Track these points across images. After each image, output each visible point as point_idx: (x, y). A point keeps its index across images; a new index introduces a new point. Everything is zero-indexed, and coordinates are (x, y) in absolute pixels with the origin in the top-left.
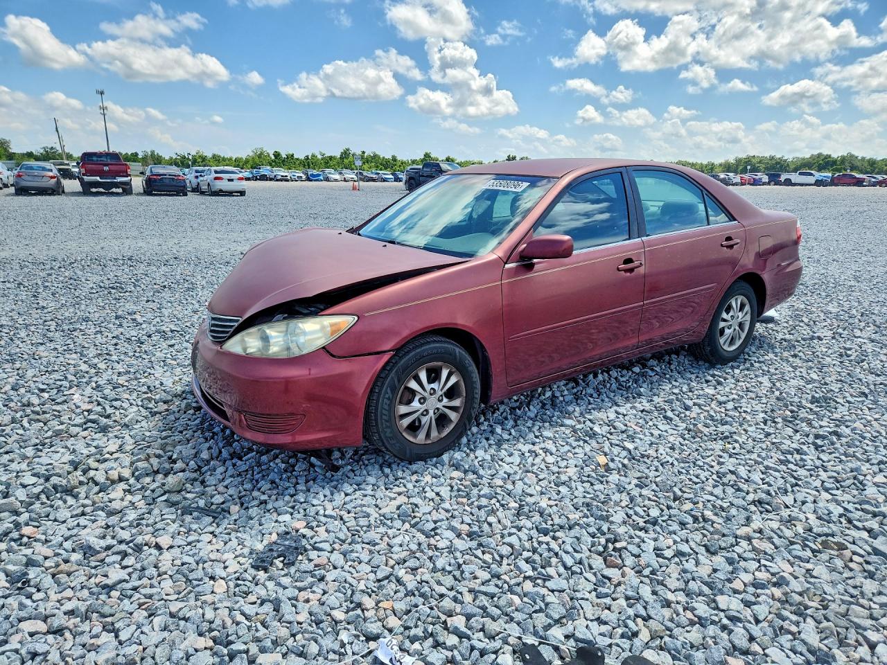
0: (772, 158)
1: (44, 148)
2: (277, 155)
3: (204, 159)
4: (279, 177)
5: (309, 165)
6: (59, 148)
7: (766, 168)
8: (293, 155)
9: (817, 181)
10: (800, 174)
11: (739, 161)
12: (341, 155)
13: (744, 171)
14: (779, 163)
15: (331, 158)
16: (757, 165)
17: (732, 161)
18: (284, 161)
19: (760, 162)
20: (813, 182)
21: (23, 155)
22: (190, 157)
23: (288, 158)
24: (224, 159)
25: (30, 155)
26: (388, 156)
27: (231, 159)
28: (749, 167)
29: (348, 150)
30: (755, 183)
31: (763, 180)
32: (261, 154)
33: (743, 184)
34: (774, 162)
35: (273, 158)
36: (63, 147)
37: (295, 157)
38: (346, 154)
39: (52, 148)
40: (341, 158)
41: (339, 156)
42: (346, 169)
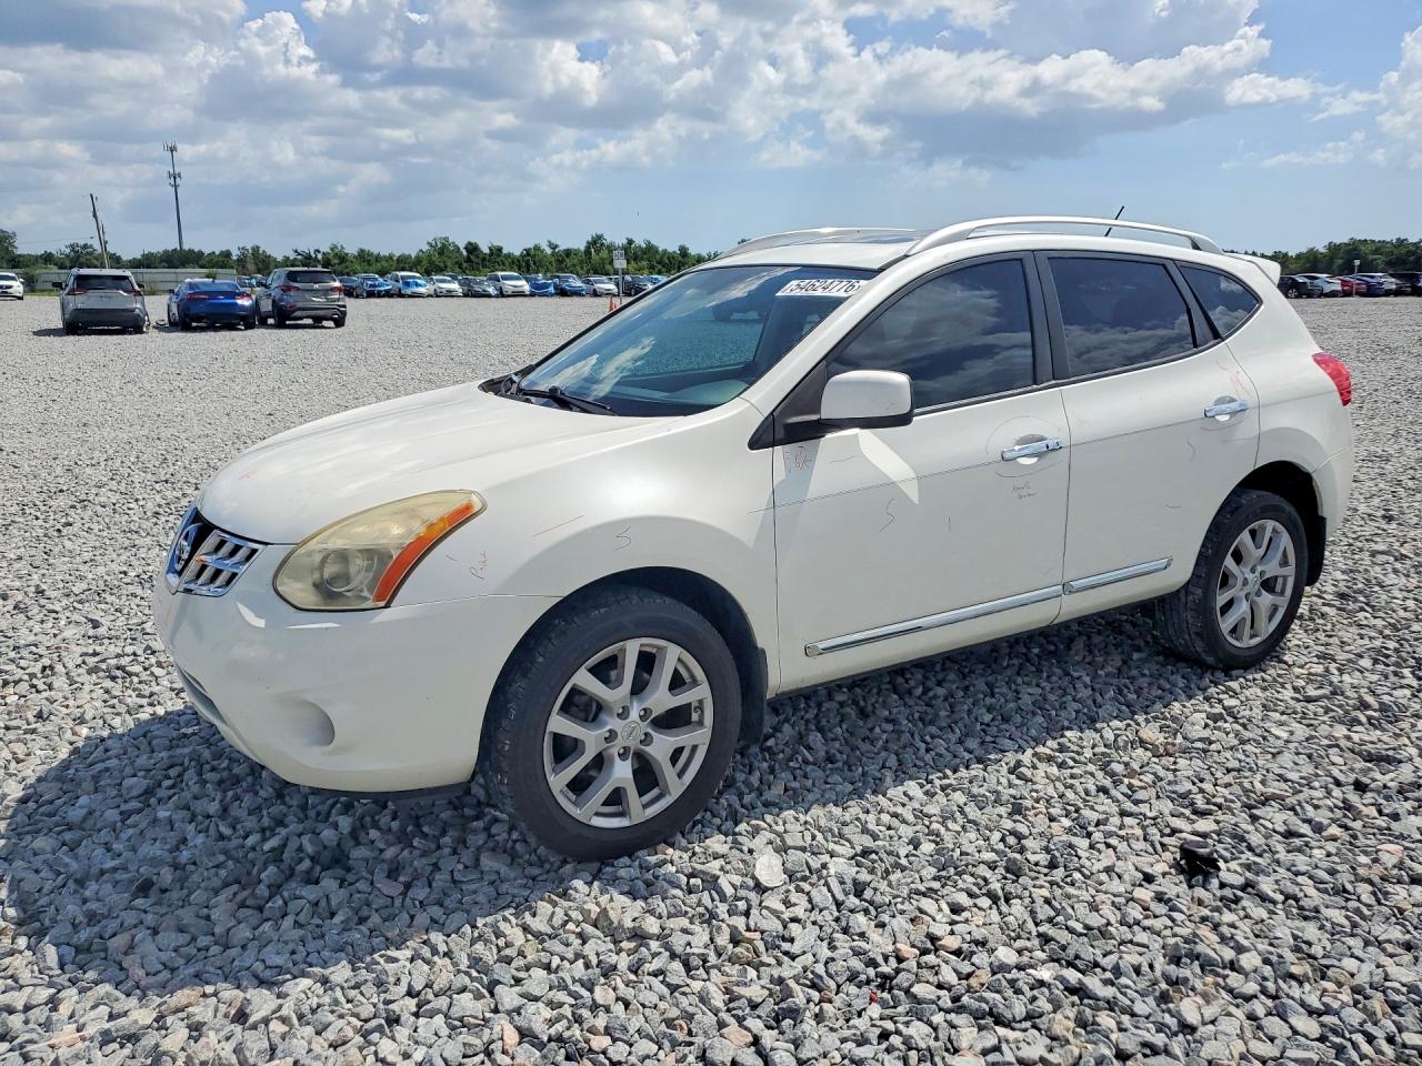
0: (1401, 242)
1: (72, 246)
2: (472, 248)
3: (343, 258)
5: (528, 266)
6: (97, 246)
7: (1390, 264)
8: (500, 249)
11: (1334, 249)
12: (588, 247)
13: (1348, 269)
14: (1413, 253)
15: (568, 253)
16: (1371, 257)
17: (1321, 248)
18: (484, 259)
19: (1377, 251)
21: (37, 258)
22: (320, 256)
23: (492, 254)
24: (378, 258)
25: (48, 258)
26: (673, 248)
27: (391, 257)
28: (1357, 262)
29: (600, 237)
30: (1372, 292)
31: (1386, 287)
32: (444, 247)
33: (1347, 294)
34: (1404, 251)
35: (465, 253)
36: (104, 244)
37: (505, 251)
38: (596, 243)
39: (85, 246)
40: (588, 251)
41: (582, 248)
42: (596, 273)
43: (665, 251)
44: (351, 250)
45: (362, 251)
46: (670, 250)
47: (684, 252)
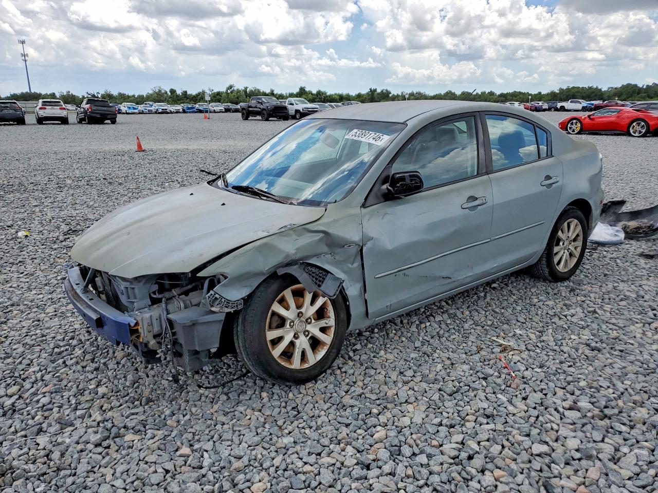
2: (173, 91)
4: (160, 111)
8: (186, 92)
9: (583, 107)
10: (571, 102)
20: (580, 108)
22: (100, 96)
31: (544, 107)
32: (160, 91)
35: (170, 94)
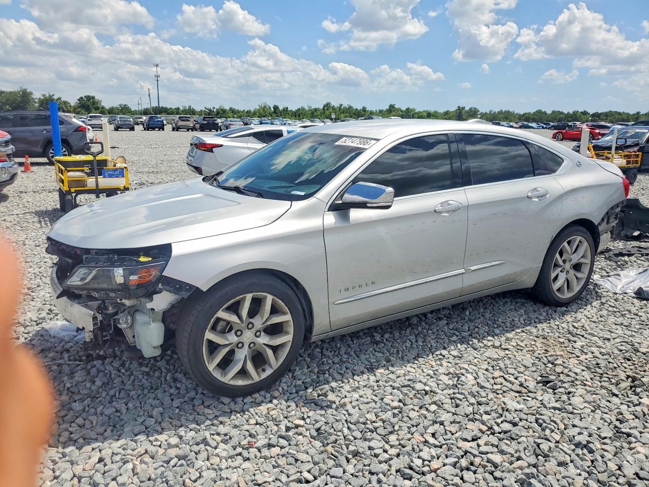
3: (224, 111)
12: (324, 107)
15: (316, 110)
23: (282, 110)
24: (239, 112)
26: (360, 107)
27: (244, 111)
29: (329, 103)
37: (289, 109)
38: (327, 106)
41: (322, 108)
42: (327, 118)
43: (356, 109)
44: (227, 108)
45: (231, 108)
46: (359, 109)
47: (364, 109)
